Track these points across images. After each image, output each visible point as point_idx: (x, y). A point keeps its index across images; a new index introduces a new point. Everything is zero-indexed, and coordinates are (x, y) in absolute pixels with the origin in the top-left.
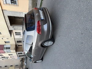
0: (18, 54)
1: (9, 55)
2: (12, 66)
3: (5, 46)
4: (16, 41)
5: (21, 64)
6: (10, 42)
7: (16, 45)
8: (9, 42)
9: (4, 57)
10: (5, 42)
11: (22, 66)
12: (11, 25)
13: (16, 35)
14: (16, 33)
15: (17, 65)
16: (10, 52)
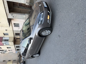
0: (16, 47)
1: (8, 48)
2: (10, 61)
3: (4, 39)
4: (15, 33)
5: (19, 59)
6: (9, 34)
7: (14, 38)
8: (7, 34)
9: (3, 50)
10: (4, 34)
11: (19, 60)
12: (10, 12)
13: (15, 26)
14: (14, 24)
15: (15, 60)
16: (9, 45)
